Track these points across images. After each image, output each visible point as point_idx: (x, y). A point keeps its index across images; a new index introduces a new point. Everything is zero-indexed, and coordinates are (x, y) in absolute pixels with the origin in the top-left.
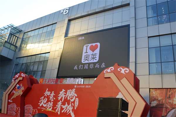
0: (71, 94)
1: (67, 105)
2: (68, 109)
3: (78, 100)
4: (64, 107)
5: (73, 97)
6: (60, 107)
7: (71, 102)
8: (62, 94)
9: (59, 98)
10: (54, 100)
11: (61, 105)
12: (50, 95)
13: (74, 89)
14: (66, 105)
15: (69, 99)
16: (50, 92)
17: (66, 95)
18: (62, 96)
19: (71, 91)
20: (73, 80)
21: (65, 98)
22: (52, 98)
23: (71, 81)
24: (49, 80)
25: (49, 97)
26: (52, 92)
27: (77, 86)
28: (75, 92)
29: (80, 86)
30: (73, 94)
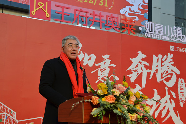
0: (164, 69)
1: (159, 97)
2: (164, 108)
3: (184, 83)
5: (171, 74)
7: (166, 88)
8: (137, 66)
9: (133, 77)
12: (94, 67)
13: (170, 56)
14: (157, 97)
15: (162, 81)
16: (94, 57)
17: (151, 69)
18: (140, 72)
19: (163, 59)
20: (163, 30)
21: (151, 78)
22: (105, 76)
23: (157, 32)
24: (79, 13)
25: (92, 72)
26: (103, 57)
27: (175, 48)
28: (173, 63)
29: (184, 49)
30: (168, 67)
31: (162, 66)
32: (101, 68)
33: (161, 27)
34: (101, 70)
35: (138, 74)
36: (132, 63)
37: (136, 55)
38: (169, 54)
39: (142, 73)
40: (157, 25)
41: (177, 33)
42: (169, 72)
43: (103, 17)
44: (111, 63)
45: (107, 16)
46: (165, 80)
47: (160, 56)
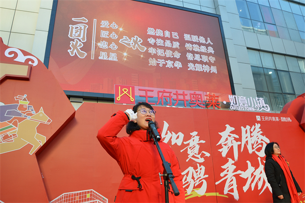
0: (254, 139)
1: (253, 169)
2: (260, 179)
4: (244, 175)
5: (262, 144)
6: (234, 178)
7: (259, 159)
8: (227, 139)
9: (224, 152)
10: (206, 158)
11: (235, 170)
12: (183, 146)
13: (258, 126)
14: (251, 169)
15: (254, 152)
16: (181, 135)
17: (241, 141)
18: (230, 145)
19: (252, 130)
20: (246, 101)
21: (242, 150)
22: (196, 154)
23: (241, 104)
24: (163, 94)
25: (181, 151)
26: (191, 134)
27: (261, 118)
28: (261, 132)
29: (269, 117)
30: (258, 137)
31: (251, 136)
32: (190, 146)
33: (245, 99)
34: (190, 148)
35: (228, 147)
36: (221, 137)
37: (224, 129)
38: (256, 124)
39: (232, 146)
40: (240, 97)
41: (261, 103)
42: (260, 142)
43: (187, 95)
44: (200, 139)
45: (191, 94)
46: (256, 150)
47: (248, 127)
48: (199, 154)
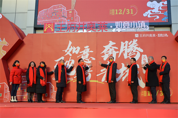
0: (130, 50)
1: (126, 68)
3: (147, 58)
5: (136, 53)
8: (109, 50)
9: (106, 57)
10: (92, 61)
12: (79, 54)
13: (135, 41)
14: (124, 68)
15: (128, 58)
16: (79, 48)
17: (119, 51)
18: (110, 53)
19: (129, 44)
21: (119, 57)
22: (86, 58)
23: (124, 27)
24: (71, 26)
25: (78, 57)
26: (85, 47)
27: (139, 35)
28: (137, 45)
29: (147, 35)
30: (133, 48)
31: (128, 48)
32: (83, 54)
33: (128, 23)
34: (83, 55)
35: (109, 55)
36: (105, 48)
37: (108, 43)
38: (134, 40)
39: (112, 54)
40: (124, 22)
41: (141, 25)
42: (134, 51)
43: (85, 24)
44: (90, 50)
45: (88, 24)
46: (130, 57)
47: (127, 42)
48: (88, 59)
